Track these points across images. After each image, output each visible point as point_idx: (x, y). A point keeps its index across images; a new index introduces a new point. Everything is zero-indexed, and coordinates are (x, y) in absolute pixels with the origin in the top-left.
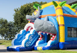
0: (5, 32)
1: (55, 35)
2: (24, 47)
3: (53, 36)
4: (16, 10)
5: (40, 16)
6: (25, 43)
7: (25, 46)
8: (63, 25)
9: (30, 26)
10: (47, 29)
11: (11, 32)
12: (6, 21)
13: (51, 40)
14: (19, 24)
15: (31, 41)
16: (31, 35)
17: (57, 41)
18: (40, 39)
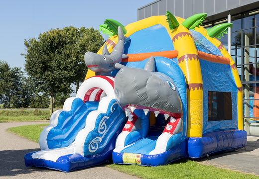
0: (4, 90)
1: (177, 116)
2: (83, 155)
3: (173, 120)
4: (28, 42)
5: (124, 56)
6: (87, 144)
7: (86, 151)
8: (200, 86)
9: (96, 88)
10: (156, 99)
11: (17, 90)
12: (6, 66)
13: (167, 131)
14: (39, 75)
15: (102, 135)
16: (102, 115)
17: (184, 133)
18: (127, 126)
